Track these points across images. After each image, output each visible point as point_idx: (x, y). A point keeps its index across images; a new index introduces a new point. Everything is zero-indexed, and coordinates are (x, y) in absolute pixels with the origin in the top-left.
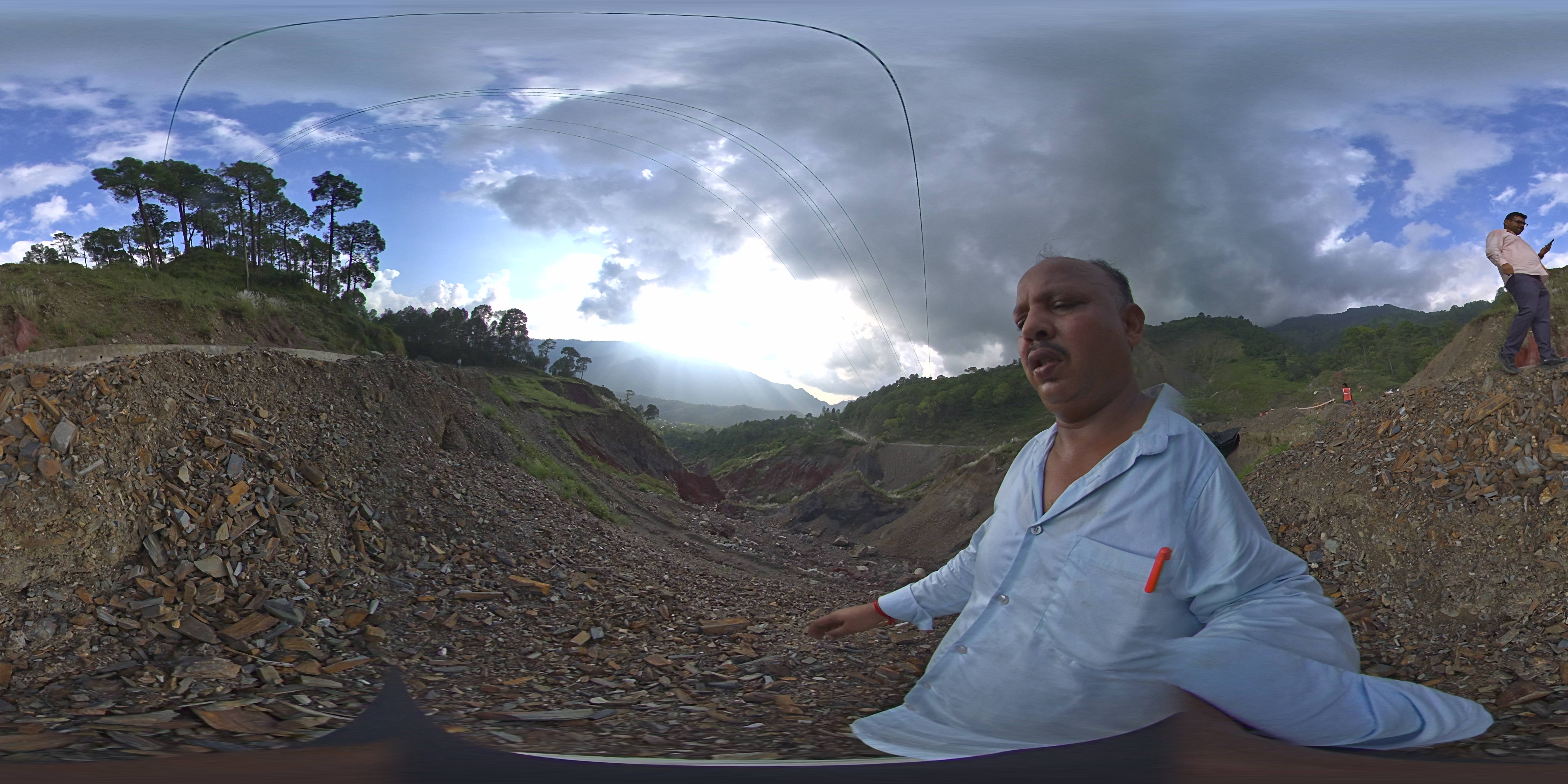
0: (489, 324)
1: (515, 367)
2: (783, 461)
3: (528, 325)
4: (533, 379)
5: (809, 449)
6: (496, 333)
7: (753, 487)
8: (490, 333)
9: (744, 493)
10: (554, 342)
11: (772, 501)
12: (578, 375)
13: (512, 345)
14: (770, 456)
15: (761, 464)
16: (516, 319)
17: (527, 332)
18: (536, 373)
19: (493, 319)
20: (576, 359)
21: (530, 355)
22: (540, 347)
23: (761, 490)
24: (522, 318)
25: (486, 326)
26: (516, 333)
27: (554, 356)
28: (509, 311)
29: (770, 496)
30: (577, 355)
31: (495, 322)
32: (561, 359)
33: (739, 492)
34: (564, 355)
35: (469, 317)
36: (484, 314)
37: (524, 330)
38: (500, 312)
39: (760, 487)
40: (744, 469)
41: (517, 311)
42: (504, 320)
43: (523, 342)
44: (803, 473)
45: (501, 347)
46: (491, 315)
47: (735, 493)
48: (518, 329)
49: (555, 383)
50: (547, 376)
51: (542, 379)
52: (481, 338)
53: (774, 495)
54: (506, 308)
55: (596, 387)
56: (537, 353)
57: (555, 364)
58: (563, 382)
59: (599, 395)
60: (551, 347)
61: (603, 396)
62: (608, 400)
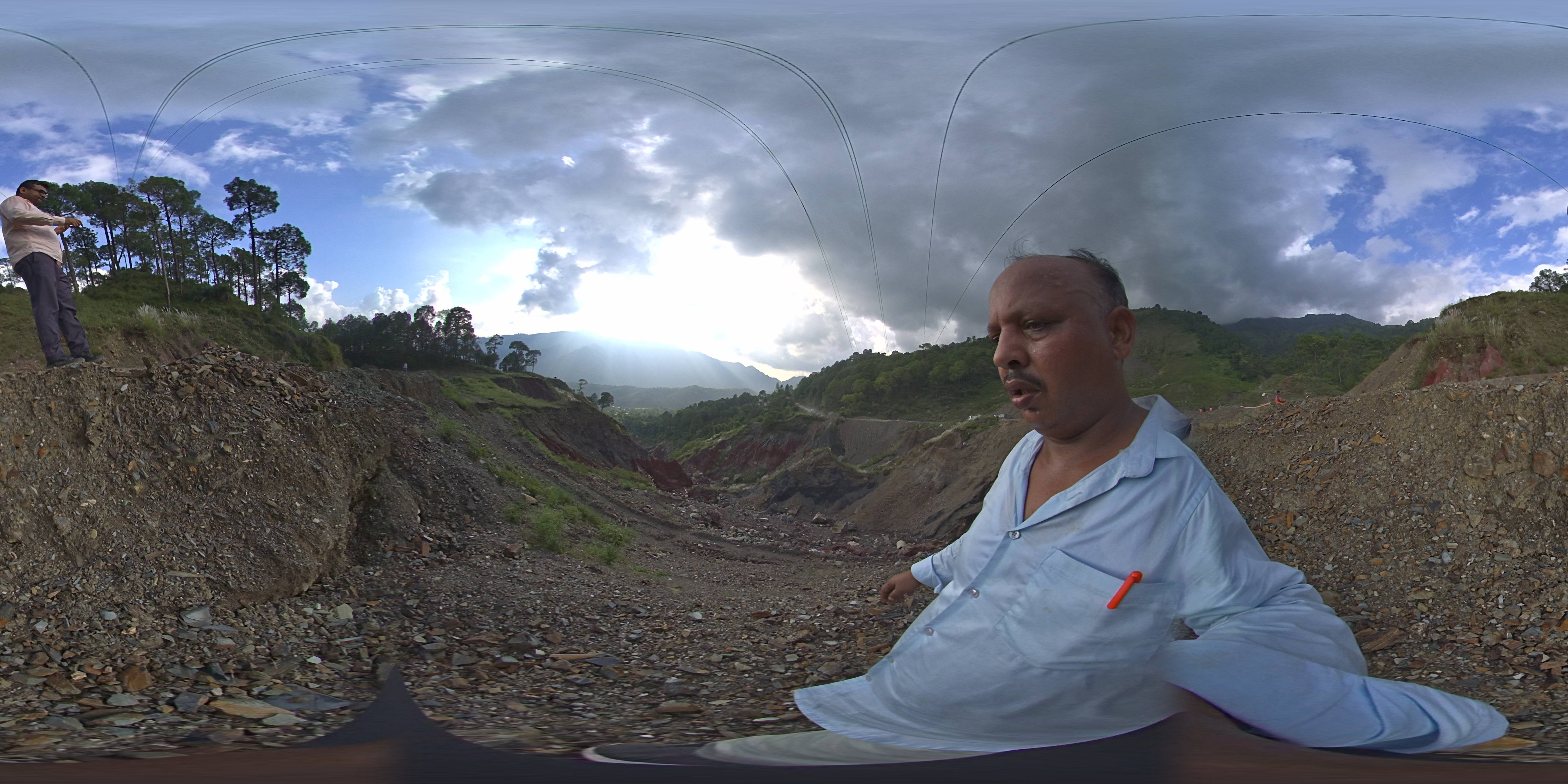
0: (434, 325)
1: (465, 366)
2: (745, 440)
3: (474, 322)
4: (485, 377)
5: (771, 427)
6: (442, 333)
7: (717, 468)
8: (435, 334)
9: (710, 475)
10: (502, 338)
11: (738, 481)
12: (529, 369)
13: (459, 344)
14: (731, 436)
15: (723, 444)
16: (460, 318)
17: (473, 330)
18: (487, 371)
19: (437, 319)
20: (525, 352)
21: (479, 353)
22: (487, 344)
23: (726, 471)
24: (466, 316)
25: (430, 328)
26: (462, 331)
27: (503, 352)
28: (452, 310)
29: (736, 477)
30: (526, 348)
31: (439, 323)
32: (510, 355)
33: (704, 475)
34: (512, 350)
35: (413, 320)
36: (427, 315)
37: (469, 328)
38: (443, 312)
39: (724, 468)
40: (706, 450)
41: (460, 310)
42: (448, 320)
43: (470, 341)
44: (766, 451)
45: (448, 348)
46: (434, 315)
47: (700, 476)
48: (463, 327)
49: (508, 379)
50: (498, 372)
51: (493, 376)
52: (426, 340)
53: (739, 475)
54: (450, 307)
55: (549, 379)
56: (485, 351)
57: (505, 359)
58: (516, 378)
59: (553, 387)
60: (499, 343)
61: (557, 389)
62: (563, 392)
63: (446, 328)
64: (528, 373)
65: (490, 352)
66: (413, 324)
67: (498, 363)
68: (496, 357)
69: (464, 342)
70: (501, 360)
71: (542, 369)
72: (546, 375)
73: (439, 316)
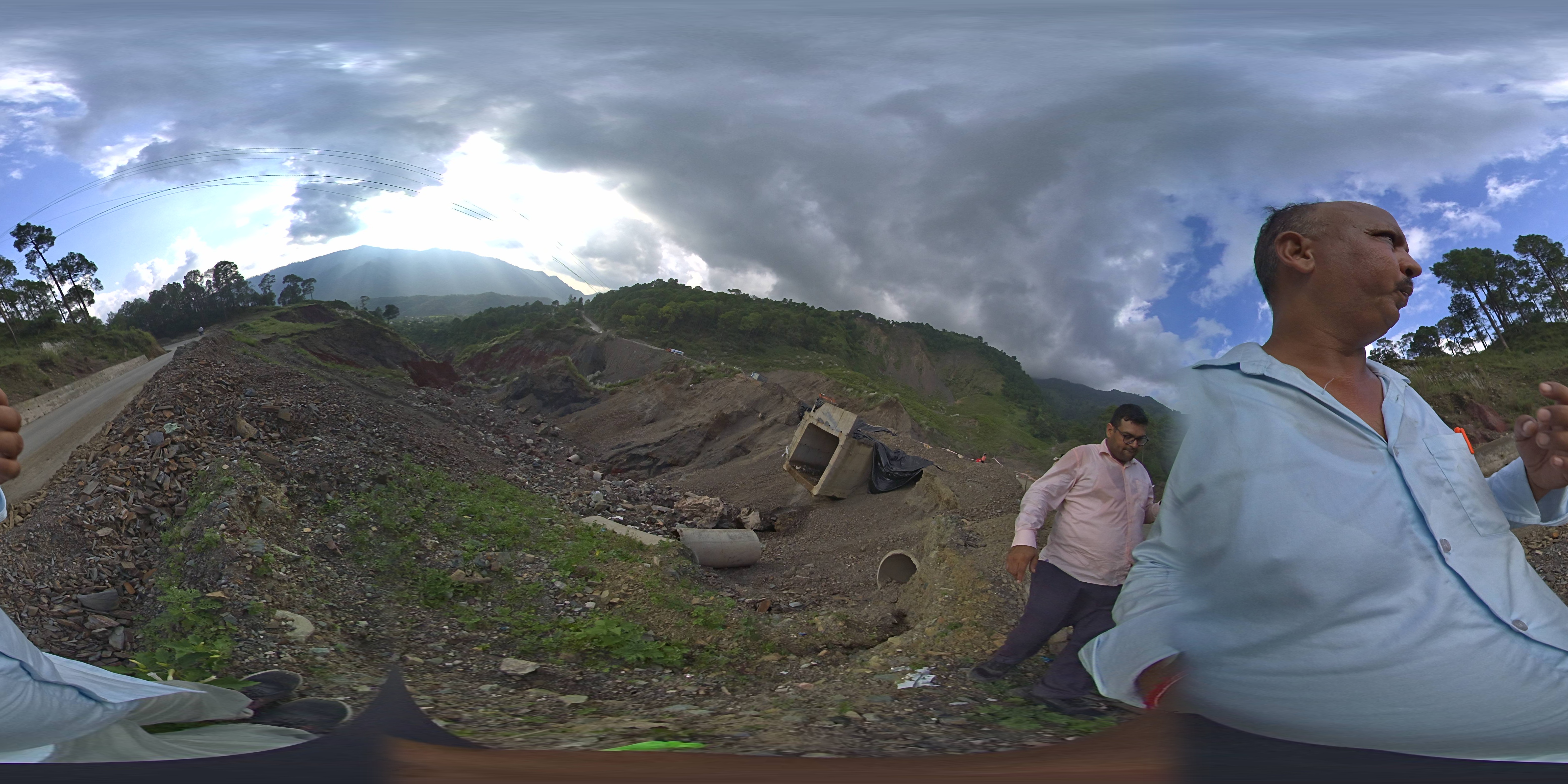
0: (205, 285)
3: (240, 270)
4: (267, 315)
6: (214, 290)
7: (488, 370)
8: (209, 292)
11: (503, 382)
12: (308, 297)
13: (234, 294)
14: (505, 340)
15: (496, 348)
16: (225, 270)
17: (242, 276)
18: (267, 310)
19: (205, 279)
20: (300, 283)
22: (259, 284)
23: (495, 373)
24: (232, 267)
26: (232, 282)
27: (277, 289)
28: (218, 265)
29: (502, 378)
31: (209, 281)
32: (285, 288)
34: (286, 284)
35: (183, 287)
36: (195, 279)
37: (239, 275)
39: (494, 370)
40: (481, 353)
41: (223, 263)
42: (216, 276)
43: (243, 285)
47: (473, 376)
49: (288, 312)
50: (278, 309)
51: (273, 313)
52: (206, 294)
53: (506, 377)
55: (328, 302)
56: (260, 292)
57: (282, 295)
58: (295, 309)
59: (333, 309)
60: (272, 282)
61: (337, 309)
62: (343, 311)
63: (217, 283)
64: (307, 301)
65: (265, 292)
66: (184, 289)
67: (276, 300)
68: (272, 295)
69: (238, 290)
70: (278, 296)
71: (320, 294)
72: (325, 299)
73: (206, 275)
